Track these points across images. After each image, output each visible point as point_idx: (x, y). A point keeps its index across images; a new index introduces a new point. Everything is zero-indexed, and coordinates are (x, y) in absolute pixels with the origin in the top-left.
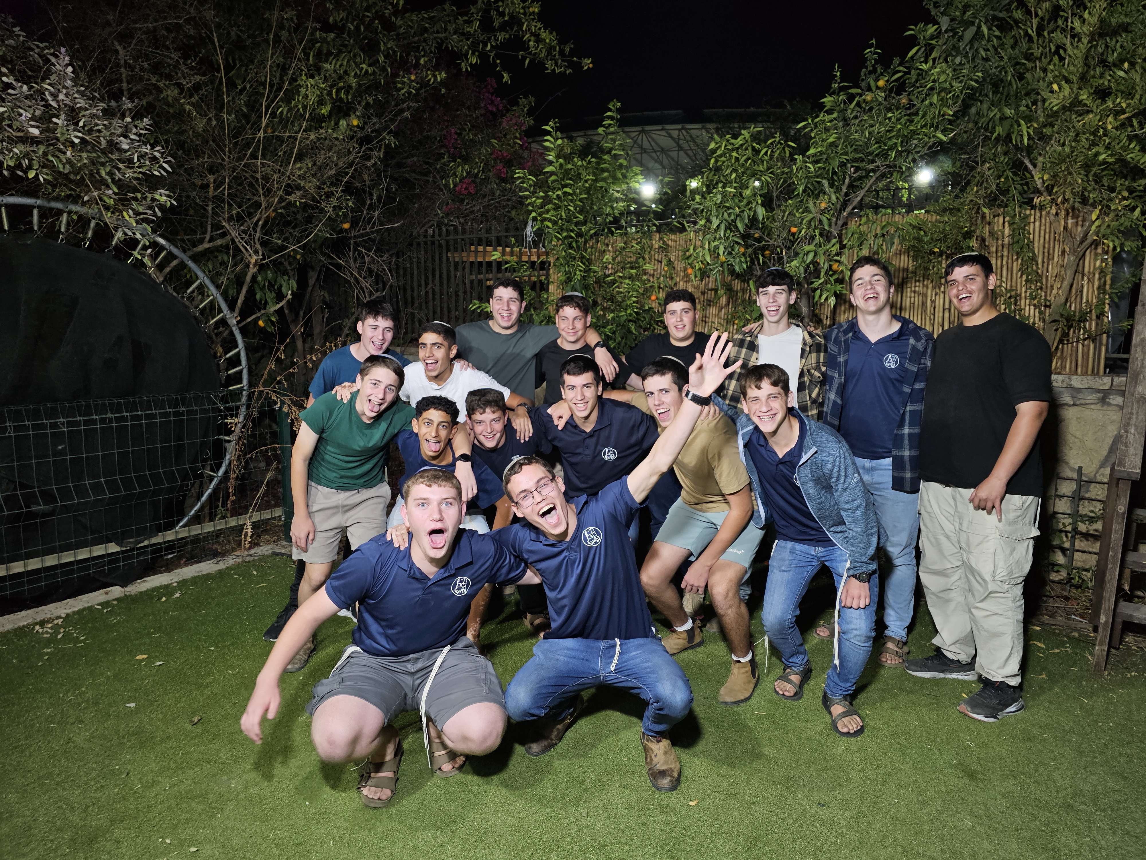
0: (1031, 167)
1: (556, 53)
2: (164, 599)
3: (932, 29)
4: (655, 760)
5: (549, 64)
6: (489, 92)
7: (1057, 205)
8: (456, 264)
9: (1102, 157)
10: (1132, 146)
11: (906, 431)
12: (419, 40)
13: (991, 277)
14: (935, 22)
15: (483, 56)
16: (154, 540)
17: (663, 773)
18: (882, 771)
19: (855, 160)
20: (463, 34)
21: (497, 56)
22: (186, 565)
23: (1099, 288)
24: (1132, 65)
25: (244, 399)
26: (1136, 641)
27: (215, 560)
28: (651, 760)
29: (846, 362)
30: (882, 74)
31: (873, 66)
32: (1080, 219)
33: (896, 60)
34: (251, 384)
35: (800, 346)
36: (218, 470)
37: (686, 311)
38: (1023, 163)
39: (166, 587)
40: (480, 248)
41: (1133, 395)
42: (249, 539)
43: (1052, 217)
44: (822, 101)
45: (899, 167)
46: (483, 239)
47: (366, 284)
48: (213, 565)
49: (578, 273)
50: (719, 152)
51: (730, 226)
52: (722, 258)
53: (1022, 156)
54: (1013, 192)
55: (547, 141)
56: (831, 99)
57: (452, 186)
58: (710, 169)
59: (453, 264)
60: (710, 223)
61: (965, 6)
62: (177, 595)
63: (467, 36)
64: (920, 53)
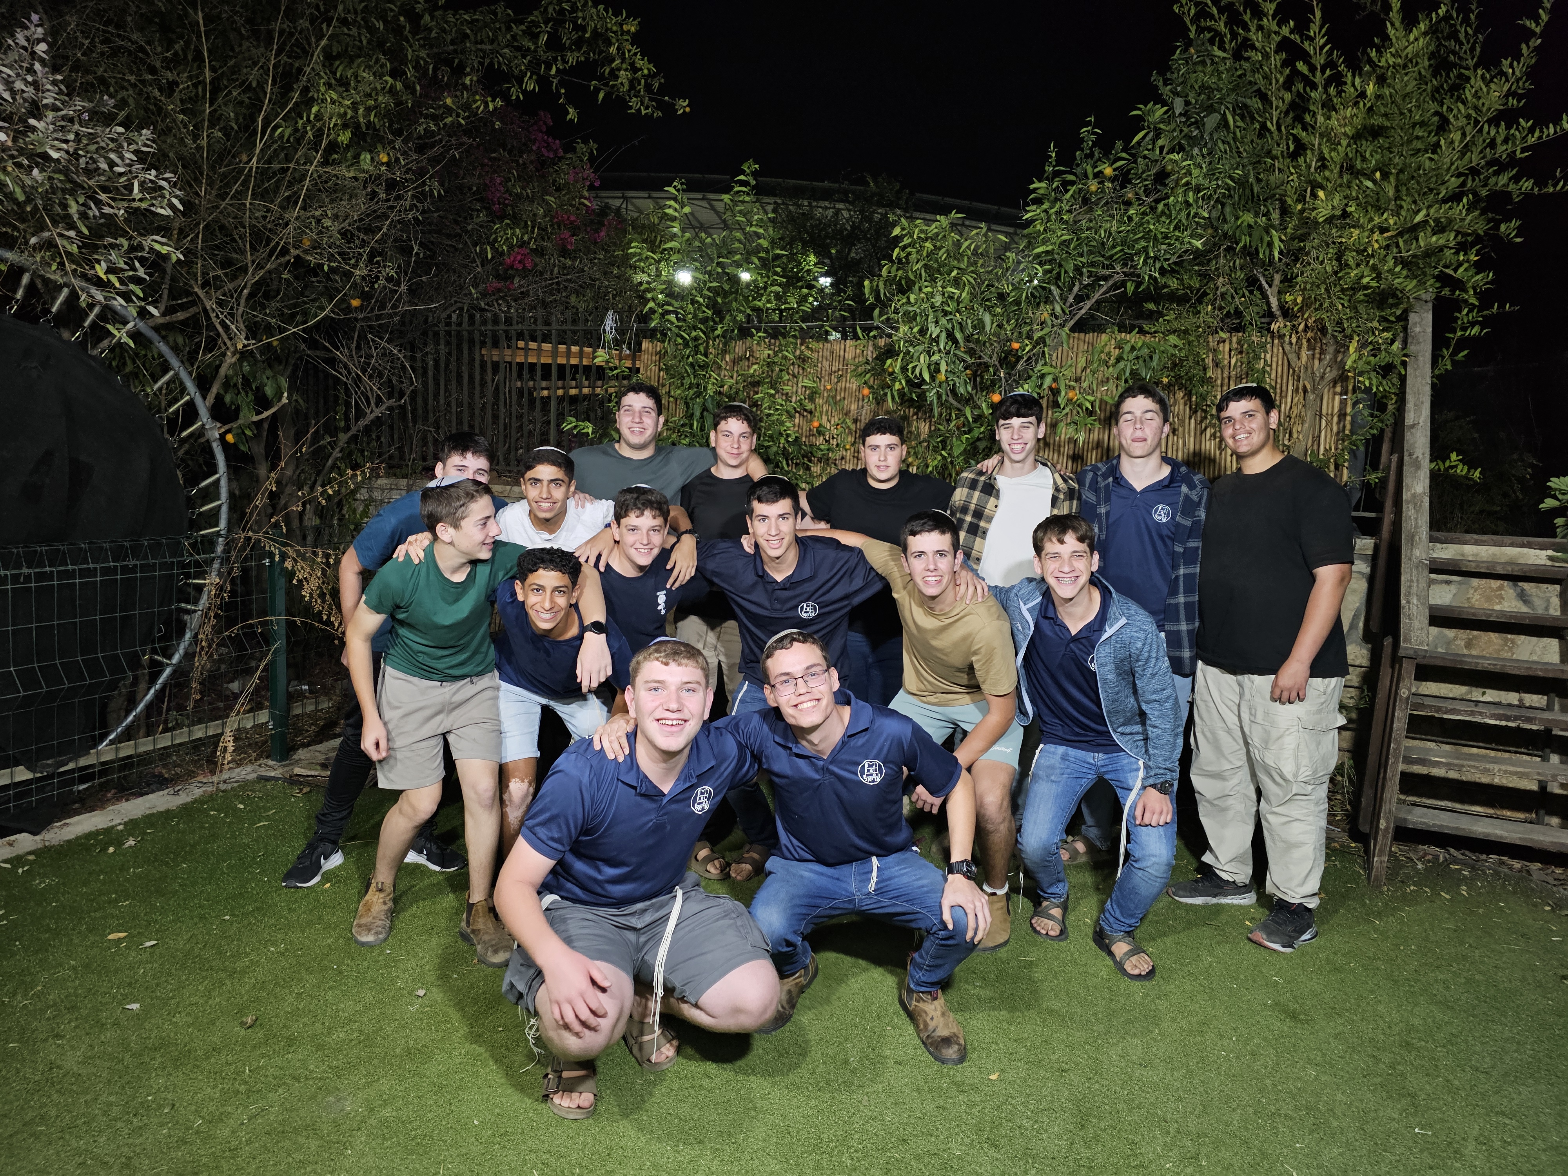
0: (1266, 286)
1: (641, 87)
2: (111, 850)
3: (1160, 111)
4: (932, 1024)
5: (634, 102)
6: (541, 131)
7: (1297, 333)
8: (496, 366)
9: (1365, 281)
10: (1398, 269)
11: (1181, 599)
12: (455, 51)
13: (1272, 414)
14: (1164, 103)
16: (83, 762)
17: (947, 1041)
19: (1092, 264)
20: (518, 49)
21: (561, 84)
22: (118, 799)
23: (1338, 433)
24: (1385, 176)
25: (219, 549)
26: (1400, 850)
27: (170, 790)
28: (926, 1025)
29: (1108, 514)
30: (1099, 160)
31: (1091, 149)
32: (1318, 350)
33: (1119, 145)
34: (230, 529)
35: (1050, 492)
36: (172, 655)
37: (890, 447)
38: (1259, 280)
39: (108, 831)
40: (533, 345)
41: (1410, 559)
42: (228, 757)
43: (1287, 347)
44: (1032, 186)
45: (1139, 276)
46: (539, 333)
47: (373, 387)
48: (169, 798)
49: (710, 387)
50: (906, 241)
51: (951, 336)
52: (942, 377)
53: (1258, 273)
54: (1251, 314)
55: (670, 207)
56: (1043, 185)
57: (490, 256)
58: (892, 261)
59: (489, 365)
60: (923, 331)
61: (1203, 87)
62: (131, 842)
63: (524, 52)
64: (1147, 139)
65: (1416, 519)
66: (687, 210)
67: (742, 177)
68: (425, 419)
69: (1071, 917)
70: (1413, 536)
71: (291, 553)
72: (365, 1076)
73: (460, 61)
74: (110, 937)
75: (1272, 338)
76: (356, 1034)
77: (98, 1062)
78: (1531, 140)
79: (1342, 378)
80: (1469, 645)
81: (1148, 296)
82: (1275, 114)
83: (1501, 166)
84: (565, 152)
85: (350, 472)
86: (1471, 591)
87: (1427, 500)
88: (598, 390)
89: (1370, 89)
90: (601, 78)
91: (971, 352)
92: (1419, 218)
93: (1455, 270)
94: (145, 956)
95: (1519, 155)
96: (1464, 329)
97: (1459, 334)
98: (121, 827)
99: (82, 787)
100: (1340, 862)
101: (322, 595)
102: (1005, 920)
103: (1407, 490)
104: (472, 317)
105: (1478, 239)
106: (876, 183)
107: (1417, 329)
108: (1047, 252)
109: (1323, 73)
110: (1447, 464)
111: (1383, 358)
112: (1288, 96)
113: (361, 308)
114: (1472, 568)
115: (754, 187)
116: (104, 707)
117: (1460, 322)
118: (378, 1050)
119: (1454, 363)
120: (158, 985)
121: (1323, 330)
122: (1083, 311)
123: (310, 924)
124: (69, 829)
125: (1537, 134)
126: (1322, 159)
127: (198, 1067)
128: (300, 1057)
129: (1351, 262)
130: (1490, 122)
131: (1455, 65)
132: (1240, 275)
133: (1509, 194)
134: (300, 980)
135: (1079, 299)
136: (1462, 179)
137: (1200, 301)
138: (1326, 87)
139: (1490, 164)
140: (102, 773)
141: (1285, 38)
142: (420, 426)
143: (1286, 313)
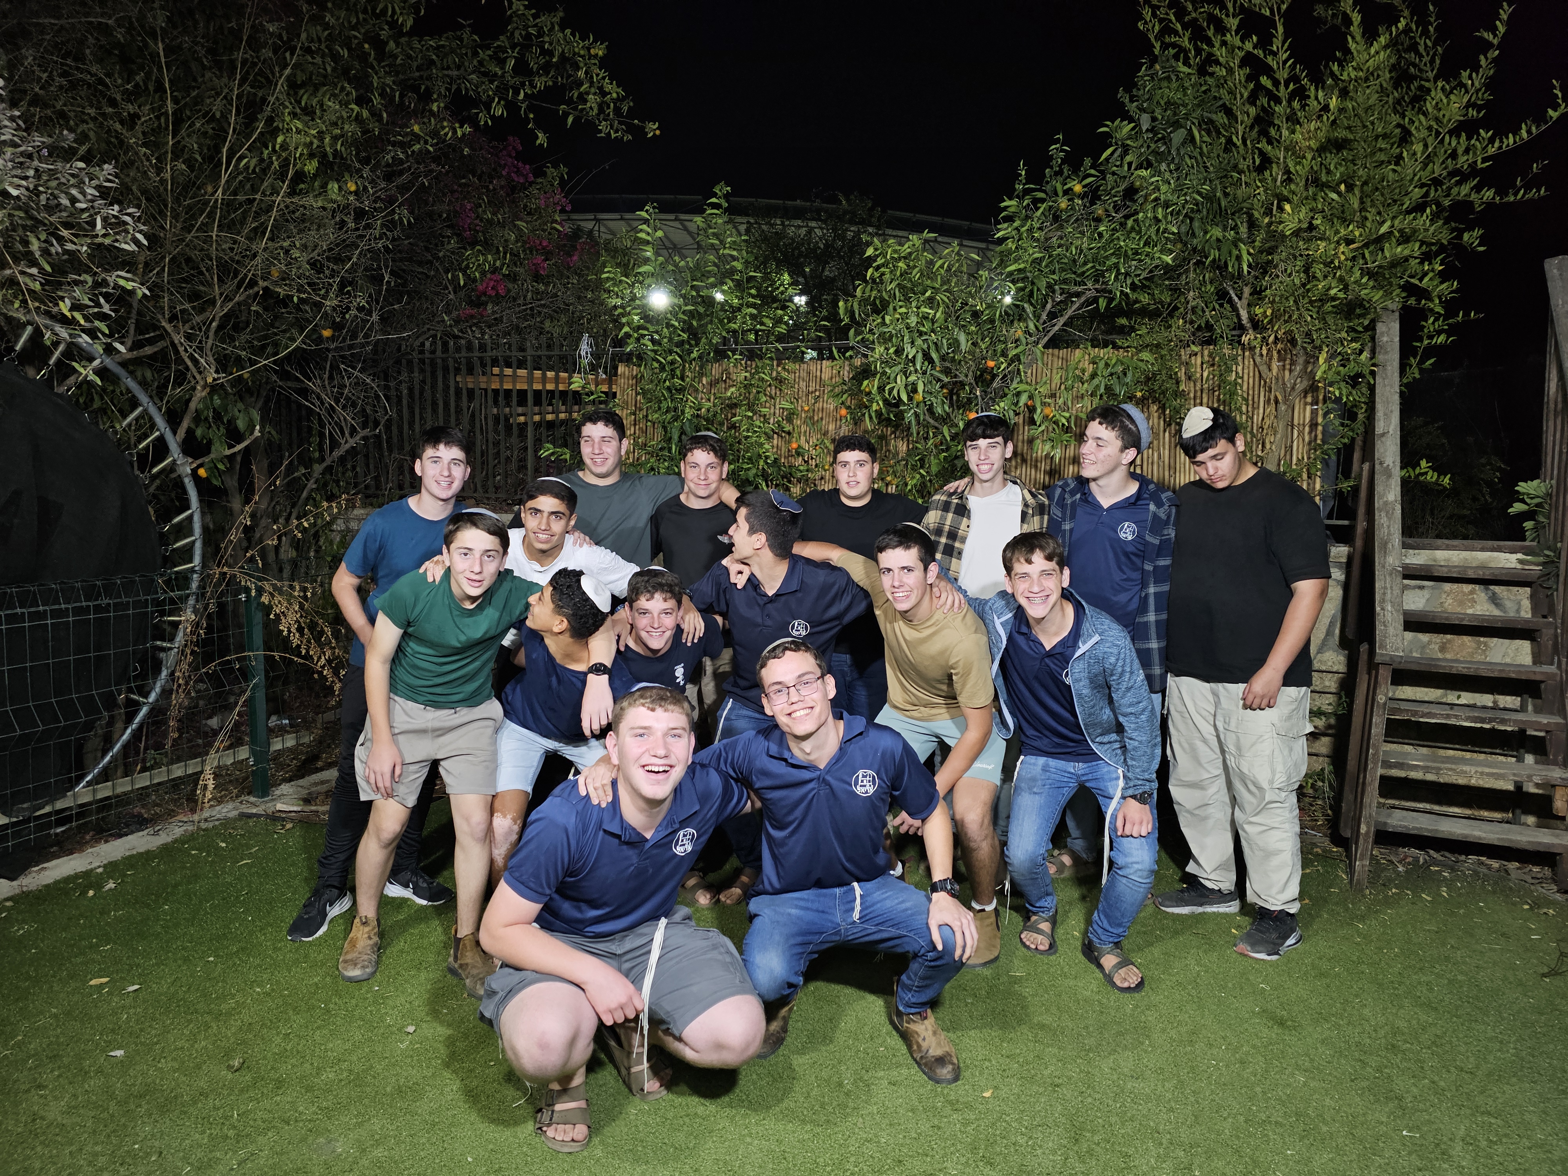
0: (1236, 299)
1: (610, 111)
2: (91, 893)
3: (1127, 128)
4: (924, 1045)
5: (603, 126)
6: (510, 156)
7: (1267, 344)
8: (471, 393)
9: (1333, 292)
10: (1364, 280)
11: (1152, 617)
12: (421, 77)
14: (1131, 120)
15: (512, 106)
16: (60, 805)
17: (941, 1061)
18: (1184, 1030)
19: (1065, 281)
20: (485, 74)
21: (530, 109)
22: (96, 841)
23: (1310, 443)
24: (1350, 188)
25: (194, 585)
26: (1381, 853)
27: (150, 830)
28: (919, 1046)
30: (1069, 177)
31: (1060, 166)
32: (1288, 362)
33: (1088, 161)
34: (204, 564)
35: (1019, 508)
36: (149, 693)
37: (861, 463)
38: (1228, 293)
39: (87, 874)
40: (508, 371)
41: (1384, 567)
42: (209, 795)
43: (1258, 359)
44: (1003, 205)
45: (1110, 292)
46: (514, 359)
47: (347, 417)
48: (149, 838)
49: (687, 410)
50: (880, 261)
51: (927, 357)
52: (919, 397)
53: (1228, 286)
54: (1222, 327)
55: (641, 230)
56: (1013, 203)
57: (462, 283)
58: (865, 281)
59: (464, 392)
60: (899, 352)
61: (1168, 103)
62: (111, 885)
63: (492, 77)
64: (1116, 155)
65: (1389, 527)
66: (660, 234)
67: (714, 200)
68: (401, 448)
69: (1060, 931)
70: (1386, 543)
71: (267, 586)
72: (356, 1116)
73: (427, 88)
74: (93, 983)
75: (1243, 350)
76: (345, 1074)
77: (82, 1111)
78: (1492, 150)
79: (1313, 388)
80: (1443, 649)
81: (1120, 312)
82: (1241, 129)
83: (1462, 176)
84: (536, 176)
85: (325, 504)
86: (1444, 596)
87: (1398, 507)
88: (575, 415)
89: (1333, 103)
90: (570, 102)
91: (947, 371)
92: (1383, 229)
93: (1421, 280)
94: (128, 1002)
95: (1480, 166)
96: (1431, 337)
97: (1426, 342)
98: (100, 870)
99: (59, 830)
100: (1323, 867)
101: (300, 630)
102: (995, 936)
103: (1379, 498)
104: (445, 344)
105: (1442, 249)
106: (848, 200)
107: (1385, 339)
108: (1019, 270)
109: (1287, 87)
110: (1417, 471)
111: (1352, 368)
112: (1253, 111)
113: (332, 339)
114: (1444, 573)
115: (726, 210)
116: (80, 747)
117: (1426, 331)
118: (368, 1089)
119: (1421, 371)
120: (141, 1030)
121: (1293, 342)
122: (1056, 328)
123: (296, 962)
124: (47, 873)
125: (1497, 145)
126: (1288, 172)
127: (185, 1113)
128: (289, 1099)
129: (1319, 275)
130: (1451, 133)
131: (1415, 77)
132: (1211, 288)
133: (1471, 203)
134: (288, 1020)
135: (1052, 316)
136: (1425, 189)
137: (1171, 315)
138: (1290, 102)
139: (1452, 174)
140: (80, 815)
141: (1248, 53)
142: (395, 455)
143: (1256, 325)
